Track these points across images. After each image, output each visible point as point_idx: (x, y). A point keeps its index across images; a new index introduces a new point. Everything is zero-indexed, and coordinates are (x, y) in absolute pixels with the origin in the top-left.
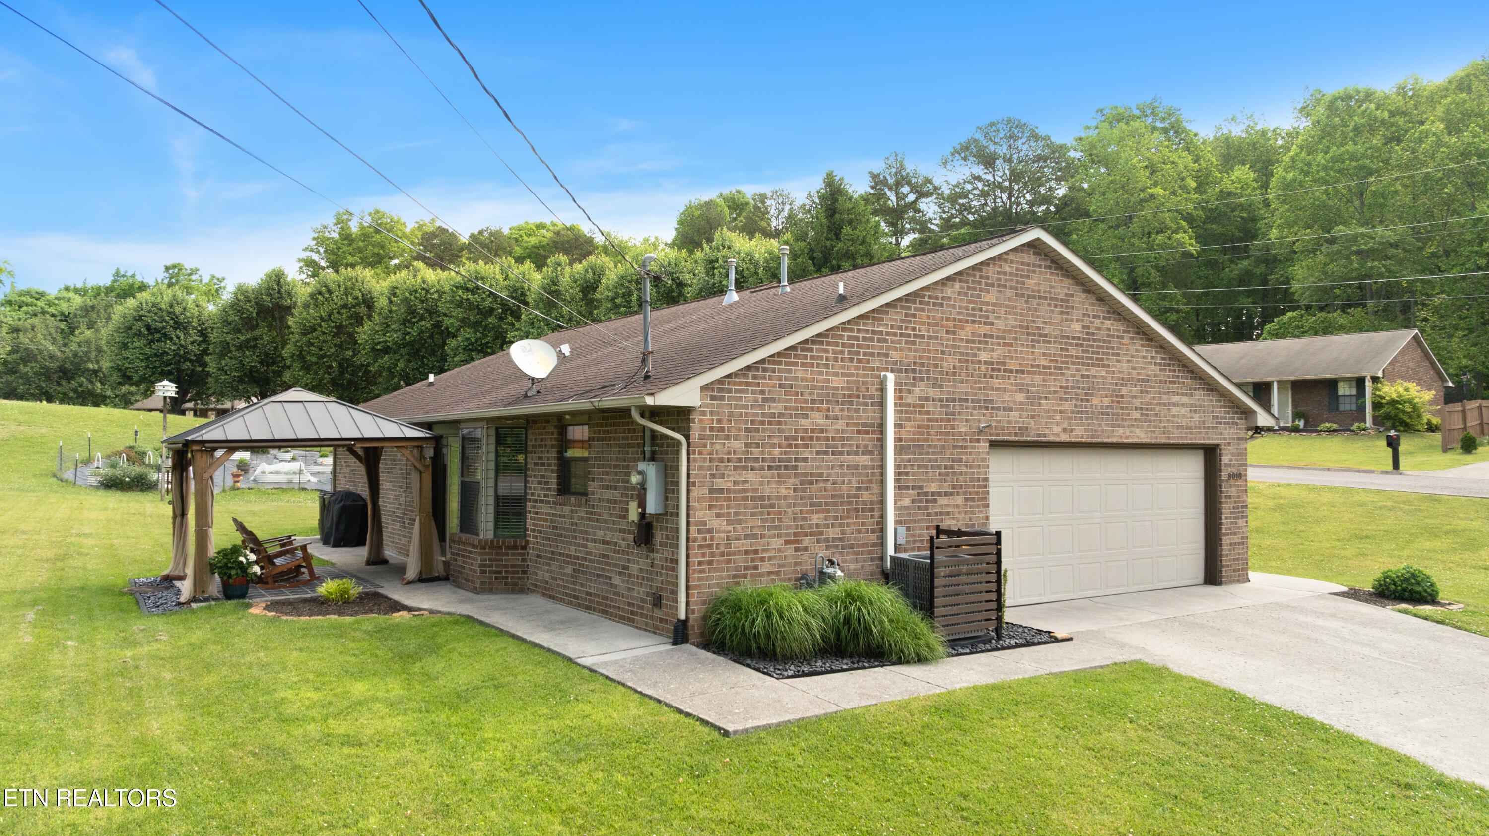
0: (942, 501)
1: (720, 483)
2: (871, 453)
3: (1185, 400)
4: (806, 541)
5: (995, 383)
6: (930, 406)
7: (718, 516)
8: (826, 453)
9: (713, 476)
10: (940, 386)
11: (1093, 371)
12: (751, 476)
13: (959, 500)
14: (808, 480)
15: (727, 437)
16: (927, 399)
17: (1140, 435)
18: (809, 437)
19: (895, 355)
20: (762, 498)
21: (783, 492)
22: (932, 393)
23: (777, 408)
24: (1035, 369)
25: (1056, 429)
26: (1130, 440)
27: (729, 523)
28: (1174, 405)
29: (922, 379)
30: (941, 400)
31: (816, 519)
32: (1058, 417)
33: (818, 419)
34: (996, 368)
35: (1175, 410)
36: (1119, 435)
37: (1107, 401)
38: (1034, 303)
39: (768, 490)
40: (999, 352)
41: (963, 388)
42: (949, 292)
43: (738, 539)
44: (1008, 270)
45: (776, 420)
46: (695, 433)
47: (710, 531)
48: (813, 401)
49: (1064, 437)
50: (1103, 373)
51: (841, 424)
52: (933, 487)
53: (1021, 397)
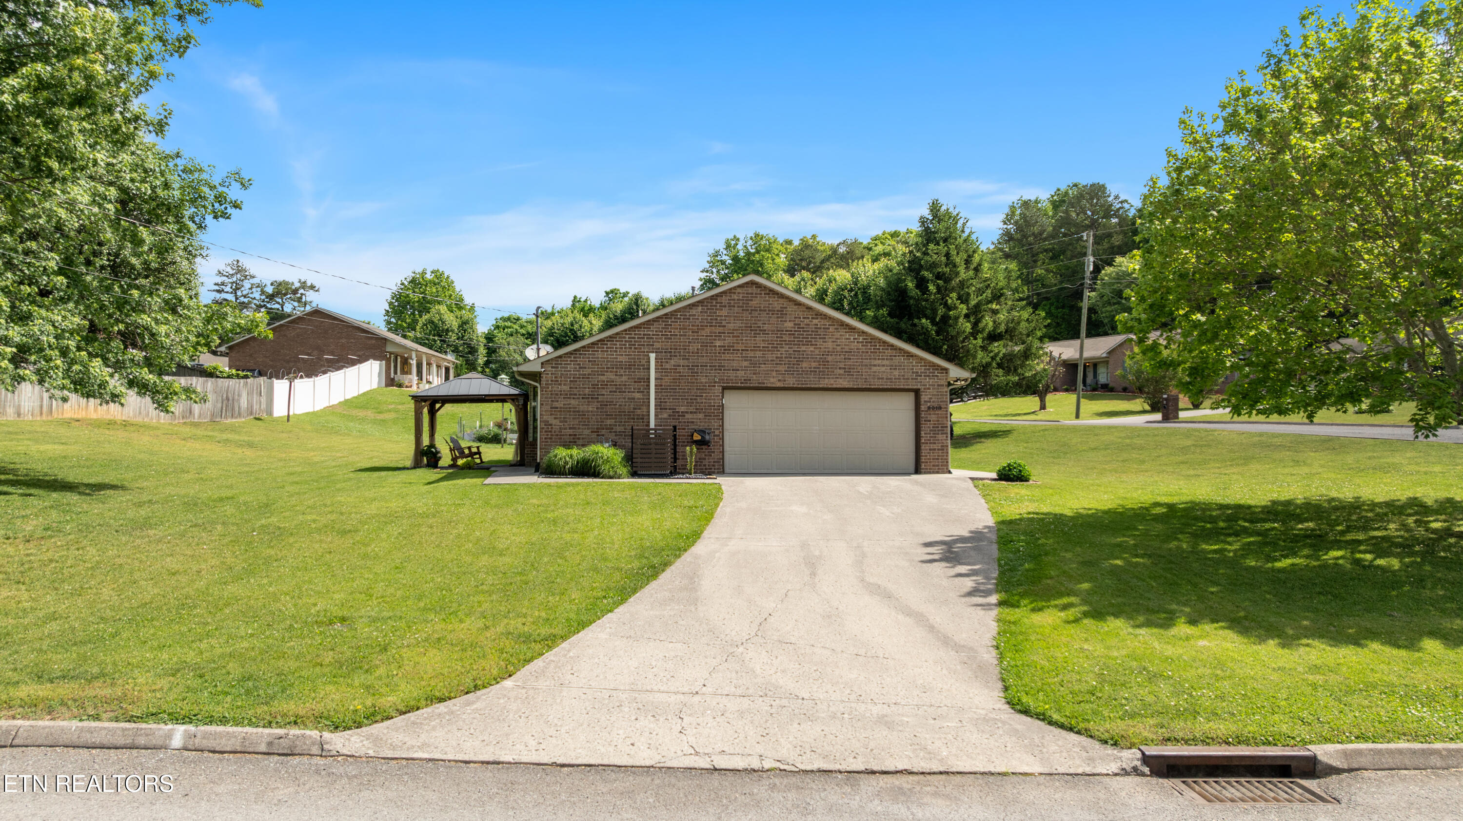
0: (688, 416)
1: (556, 404)
2: (643, 392)
3: (885, 362)
4: (603, 432)
5: (727, 356)
6: (681, 369)
7: (555, 418)
8: (615, 392)
9: (552, 401)
10: (688, 359)
11: (803, 348)
12: (573, 402)
13: (701, 416)
14: (604, 405)
15: (560, 384)
16: (679, 366)
17: (845, 384)
18: (605, 385)
19: (657, 345)
20: (579, 411)
21: (591, 409)
22: (682, 362)
23: (587, 371)
24: (756, 348)
25: (772, 380)
26: (834, 386)
27: (561, 422)
28: (875, 365)
29: (676, 356)
30: (688, 366)
31: (609, 422)
32: (774, 374)
33: (612, 376)
34: (726, 349)
35: (874, 369)
36: (825, 383)
37: (814, 365)
38: (756, 314)
39: (581, 408)
40: (729, 341)
41: (705, 360)
42: (693, 312)
43: (566, 429)
44: (736, 298)
45: (584, 377)
46: (544, 383)
47: (551, 425)
48: (608, 368)
49: (779, 385)
50: (812, 349)
51: (624, 378)
52: (683, 409)
53: (746, 364)
